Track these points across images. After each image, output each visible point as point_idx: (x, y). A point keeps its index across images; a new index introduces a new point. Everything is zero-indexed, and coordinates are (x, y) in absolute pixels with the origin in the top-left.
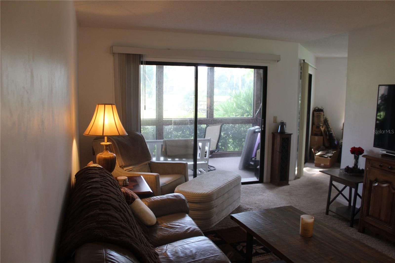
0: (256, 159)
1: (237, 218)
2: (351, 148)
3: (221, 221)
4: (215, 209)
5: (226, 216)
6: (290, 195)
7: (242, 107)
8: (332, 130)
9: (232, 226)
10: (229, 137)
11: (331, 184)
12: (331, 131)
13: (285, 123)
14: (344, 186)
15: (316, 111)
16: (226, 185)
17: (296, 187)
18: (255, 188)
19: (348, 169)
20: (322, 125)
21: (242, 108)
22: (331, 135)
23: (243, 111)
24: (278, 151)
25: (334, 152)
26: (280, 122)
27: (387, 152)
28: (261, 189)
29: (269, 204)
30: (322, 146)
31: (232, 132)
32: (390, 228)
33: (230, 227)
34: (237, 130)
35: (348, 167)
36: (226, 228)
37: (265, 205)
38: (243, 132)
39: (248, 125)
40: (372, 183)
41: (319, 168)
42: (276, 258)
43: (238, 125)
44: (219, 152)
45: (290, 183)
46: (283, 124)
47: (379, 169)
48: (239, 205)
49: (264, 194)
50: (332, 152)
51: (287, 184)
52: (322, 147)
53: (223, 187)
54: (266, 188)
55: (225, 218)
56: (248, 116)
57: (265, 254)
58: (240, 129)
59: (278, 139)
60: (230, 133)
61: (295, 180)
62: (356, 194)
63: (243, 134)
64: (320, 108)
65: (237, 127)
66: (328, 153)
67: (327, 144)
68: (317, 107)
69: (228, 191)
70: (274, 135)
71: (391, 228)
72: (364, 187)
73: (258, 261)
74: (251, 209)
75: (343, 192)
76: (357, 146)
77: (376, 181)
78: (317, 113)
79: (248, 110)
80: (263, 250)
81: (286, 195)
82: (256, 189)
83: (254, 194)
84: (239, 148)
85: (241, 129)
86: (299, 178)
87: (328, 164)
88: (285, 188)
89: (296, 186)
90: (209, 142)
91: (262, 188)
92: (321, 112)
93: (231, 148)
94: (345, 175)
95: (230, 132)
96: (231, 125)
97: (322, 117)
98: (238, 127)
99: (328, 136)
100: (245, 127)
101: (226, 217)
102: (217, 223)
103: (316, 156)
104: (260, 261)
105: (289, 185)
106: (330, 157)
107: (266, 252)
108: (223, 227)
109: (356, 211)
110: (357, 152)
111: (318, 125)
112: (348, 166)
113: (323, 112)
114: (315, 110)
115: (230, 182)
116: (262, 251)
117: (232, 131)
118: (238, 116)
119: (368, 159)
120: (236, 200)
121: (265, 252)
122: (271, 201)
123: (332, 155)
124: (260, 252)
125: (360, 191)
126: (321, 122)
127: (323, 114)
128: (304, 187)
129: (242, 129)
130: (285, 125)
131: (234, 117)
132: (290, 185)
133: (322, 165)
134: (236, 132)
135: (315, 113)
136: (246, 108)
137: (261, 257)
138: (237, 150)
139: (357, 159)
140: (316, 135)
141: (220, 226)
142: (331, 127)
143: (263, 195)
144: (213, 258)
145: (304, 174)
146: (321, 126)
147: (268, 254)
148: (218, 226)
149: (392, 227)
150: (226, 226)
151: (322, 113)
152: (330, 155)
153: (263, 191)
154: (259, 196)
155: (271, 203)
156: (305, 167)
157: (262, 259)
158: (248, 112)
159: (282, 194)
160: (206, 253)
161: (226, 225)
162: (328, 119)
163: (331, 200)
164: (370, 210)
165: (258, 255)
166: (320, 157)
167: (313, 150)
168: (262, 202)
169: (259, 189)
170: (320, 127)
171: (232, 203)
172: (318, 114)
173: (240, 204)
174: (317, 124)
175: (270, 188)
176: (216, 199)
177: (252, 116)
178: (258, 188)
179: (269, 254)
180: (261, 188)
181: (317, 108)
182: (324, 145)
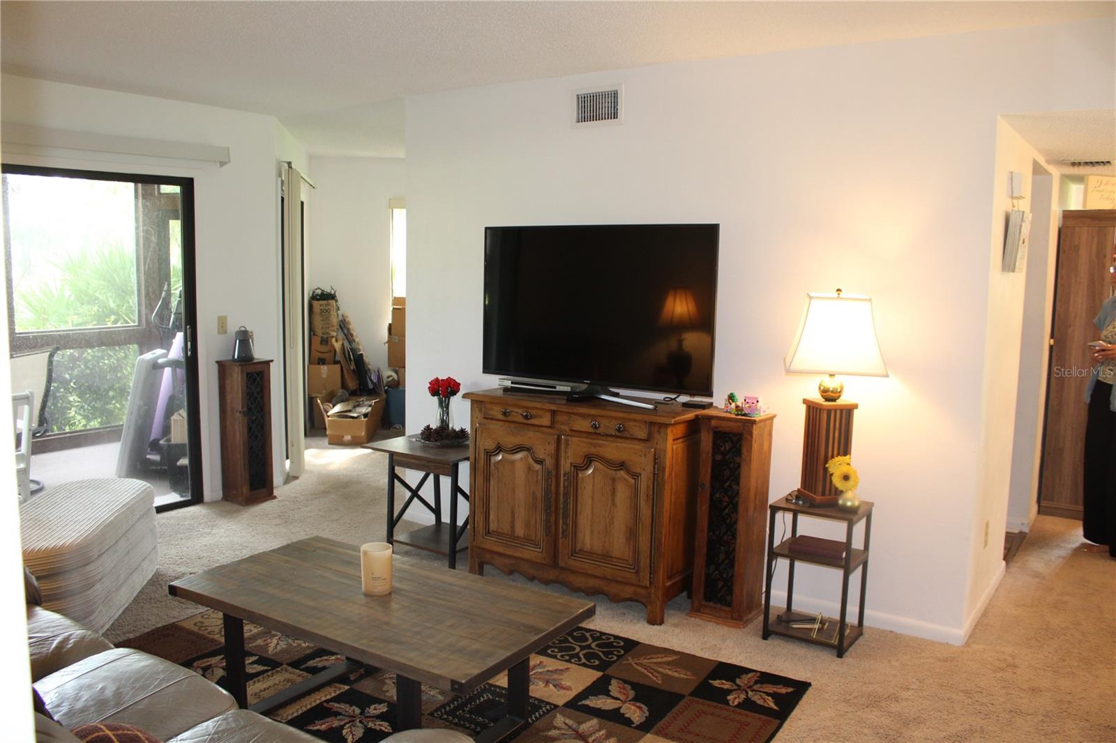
0: (169, 440)
1: (190, 589)
2: (430, 383)
3: (117, 620)
4: (98, 587)
5: (126, 606)
6: (286, 522)
7: (93, 298)
8: (361, 347)
9: (153, 628)
10: (67, 389)
11: (393, 476)
12: (359, 349)
13: (252, 332)
14: (421, 474)
15: (318, 300)
16: (118, 515)
17: (294, 502)
18: (185, 518)
19: (428, 433)
20: (334, 334)
21: (93, 300)
22: (359, 360)
23: (98, 311)
24: (237, 412)
25: (374, 401)
26: (238, 330)
27: (512, 383)
28: (203, 519)
29: (237, 552)
30: (341, 390)
31: (76, 372)
32: (537, 550)
33: (147, 630)
34: (89, 365)
35: (428, 428)
36: (138, 634)
37: (227, 557)
38: (108, 370)
39: (123, 349)
40: (490, 455)
41: (340, 447)
42: (300, 676)
43: (94, 352)
44: (47, 434)
45: (276, 492)
46: (244, 338)
47: (503, 421)
48: (155, 570)
49: (214, 531)
50: (368, 403)
51: (270, 495)
52: (340, 392)
53: (111, 522)
54: (215, 516)
55: (125, 610)
56: (116, 324)
57: (270, 673)
58: (98, 363)
59: (237, 379)
60: (67, 376)
61: (288, 485)
62: (456, 489)
63: (108, 378)
64: (328, 290)
65: (89, 357)
66: (359, 406)
67: (352, 385)
68: (319, 288)
69: (125, 533)
70: (223, 368)
71: (539, 550)
72: (474, 469)
73: (256, 693)
74: (191, 574)
75: (420, 493)
76: (443, 377)
77: (499, 449)
78: (321, 305)
79: (112, 305)
80: (259, 664)
81: (276, 525)
82: (188, 521)
83: (187, 534)
84: (99, 420)
85: (104, 363)
86: (296, 478)
87: (363, 434)
88: (267, 506)
89: (295, 497)
90: (26, 404)
91: (204, 516)
92: (330, 301)
93: (78, 421)
94: (424, 448)
95: (69, 374)
96: (68, 353)
97: (333, 313)
98: (92, 356)
99: (353, 362)
100: (115, 354)
101: (127, 608)
102: (107, 626)
103: (328, 417)
104: (261, 691)
105: (275, 497)
106: (366, 415)
107: (270, 668)
108: (127, 635)
109: (458, 529)
110: (444, 389)
111: (325, 336)
112: (429, 426)
113: (336, 301)
114: (314, 297)
115: (128, 506)
116: (260, 668)
117: (73, 369)
118: (88, 323)
119: (477, 401)
120: (149, 554)
121: (266, 668)
122: (241, 545)
123: (370, 409)
124: (254, 671)
125: (464, 482)
126: (333, 326)
127: (337, 306)
128: (315, 498)
129: (106, 362)
130: (251, 337)
131: (71, 328)
132: (279, 498)
133: (348, 438)
134: (88, 371)
135: (315, 303)
136: (108, 301)
137: (260, 683)
138: (97, 426)
139: (445, 406)
140: (322, 361)
141: (119, 632)
142: (357, 340)
143: (215, 534)
144: (172, 689)
145: (307, 467)
146: (333, 337)
147: (277, 672)
148: (112, 634)
149: (540, 548)
150: (135, 629)
151: (334, 302)
152: (364, 410)
153: (209, 523)
154: (204, 537)
155: (241, 550)
156: (307, 448)
157: (265, 686)
158: (112, 312)
159: (263, 524)
160: (148, 682)
161: (136, 627)
162: (347, 320)
163: (396, 514)
164: (491, 518)
165: (252, 679)
166: (340, 419)
167: (319, 401)
168: (217, 551)
169: (198, 520)
170: (331, 342)
171: (139, 565)
172: (322, 308)
173: (158, 567)
174: (323, 334)
175: (227, 514)
176: (100, 556)
177: (137, 321)
178: (193, 518)
179: (279, 669)
180: (202, 517)
181: (319, 292)
182: (344, 386)
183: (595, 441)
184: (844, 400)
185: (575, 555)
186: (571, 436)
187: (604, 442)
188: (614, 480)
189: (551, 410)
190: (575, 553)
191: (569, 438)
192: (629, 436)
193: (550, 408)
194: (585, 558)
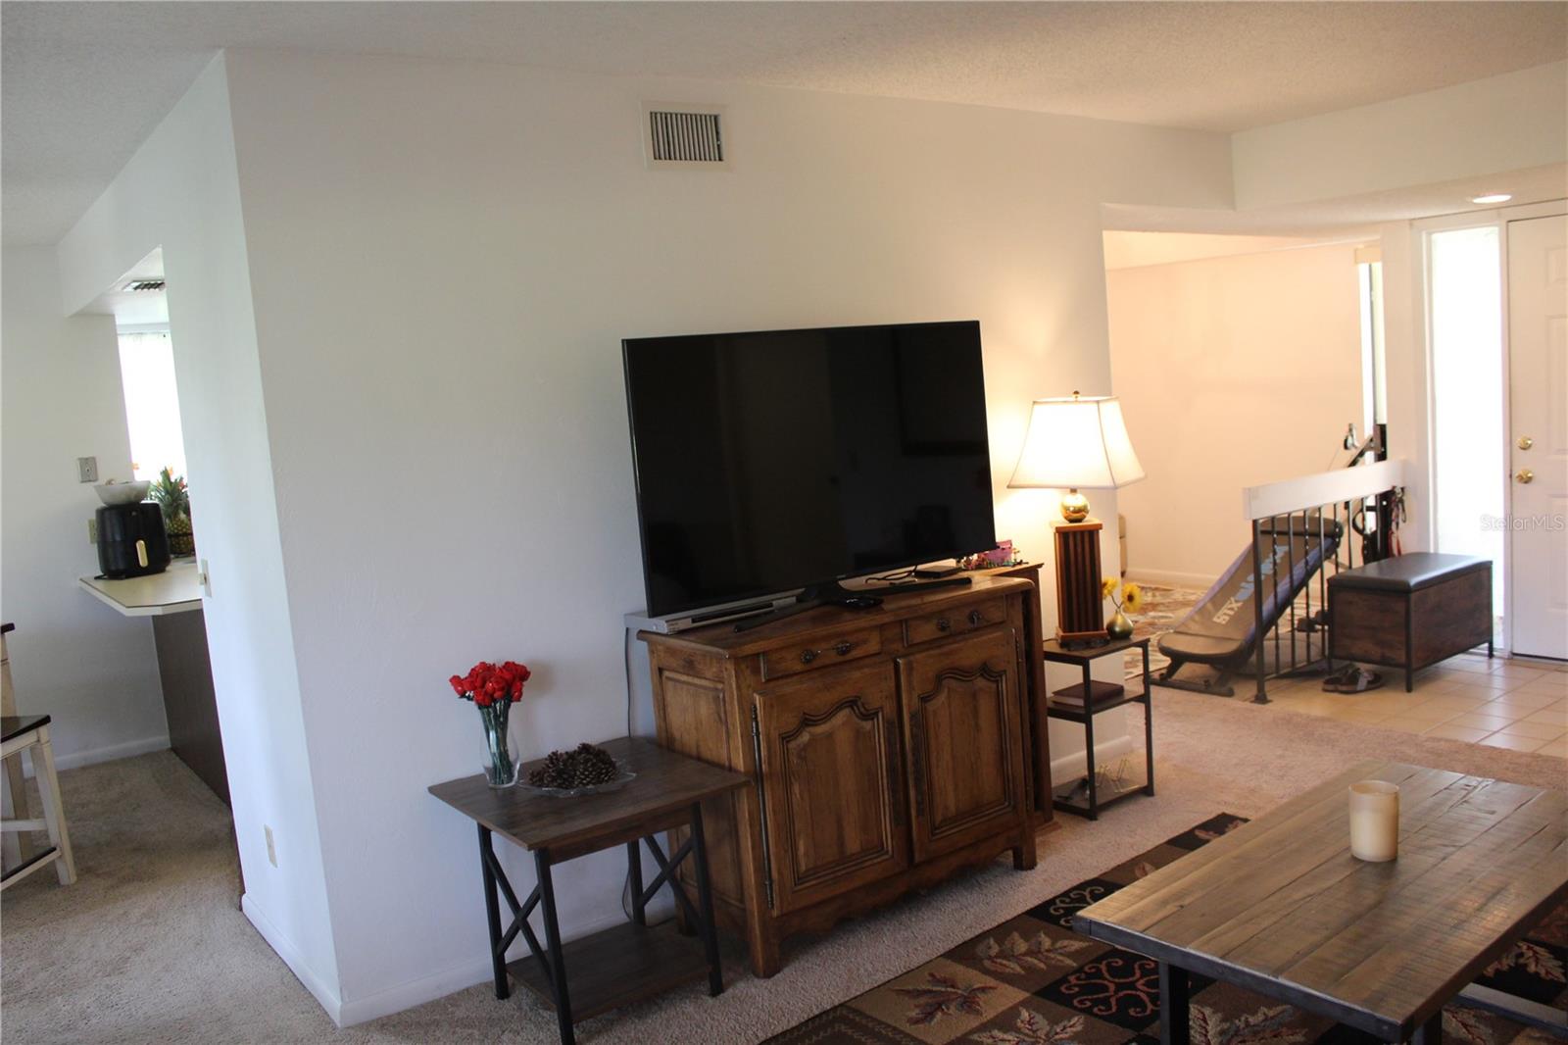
40: (788, 742)
47: (802, 672)
77: (803, 724)
119: (746, 658)
149: (887, 852)
164: (801, 850)
183: (946, 649)
184: (1091, 520)
185: (937, 831)
186: (912, 654)
187: (956, 645)
188: (974, 696)
189: (876, 626)
190: (936, 829)
191: (912, 658)
192: (985, 624)
193: (874, 623)
194: (949, 830)
